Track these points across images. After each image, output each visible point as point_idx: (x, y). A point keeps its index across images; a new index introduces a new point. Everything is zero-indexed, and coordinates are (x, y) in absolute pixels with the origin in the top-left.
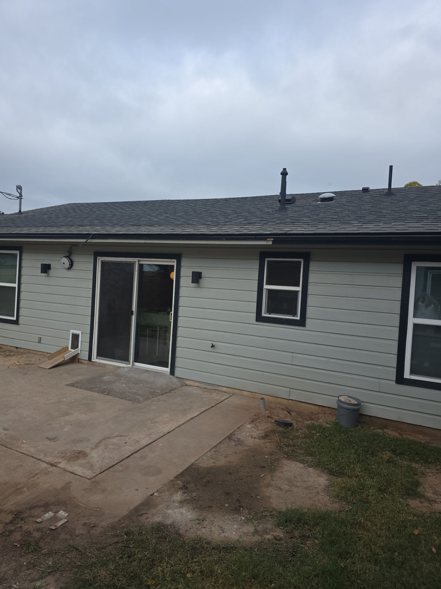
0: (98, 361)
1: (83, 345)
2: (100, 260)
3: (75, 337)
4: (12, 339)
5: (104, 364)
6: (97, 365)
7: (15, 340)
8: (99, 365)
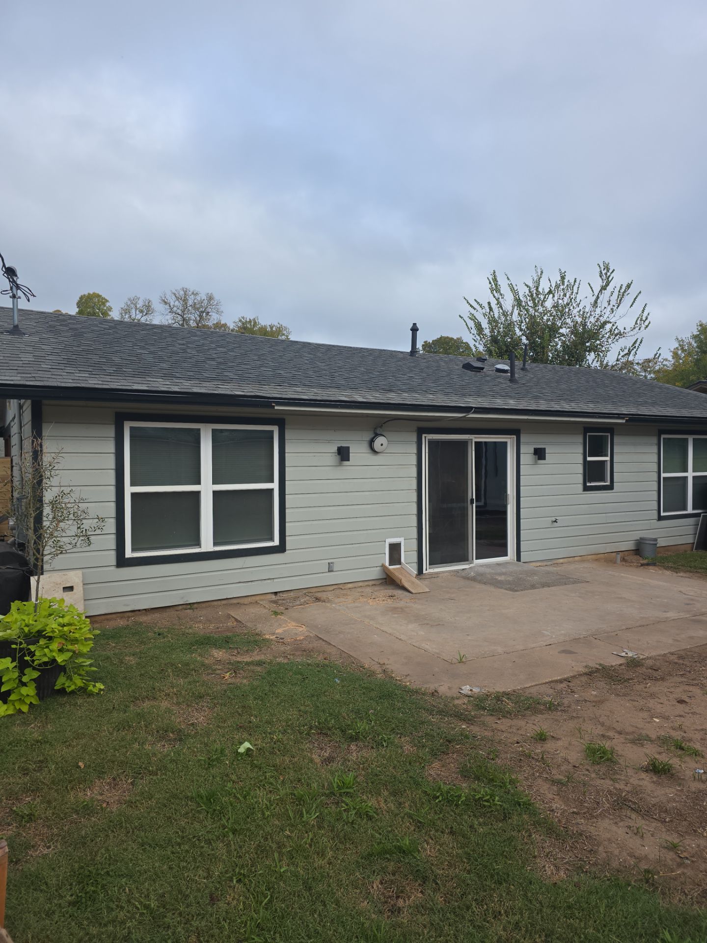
0: (431, 571)
1: (408, 556)
2: (427, 438)
3: (395, 549)
4: (269, 581)
5: (437, 573)
6: (427, 577)
7: (275, 580)
8: (430, 576)
